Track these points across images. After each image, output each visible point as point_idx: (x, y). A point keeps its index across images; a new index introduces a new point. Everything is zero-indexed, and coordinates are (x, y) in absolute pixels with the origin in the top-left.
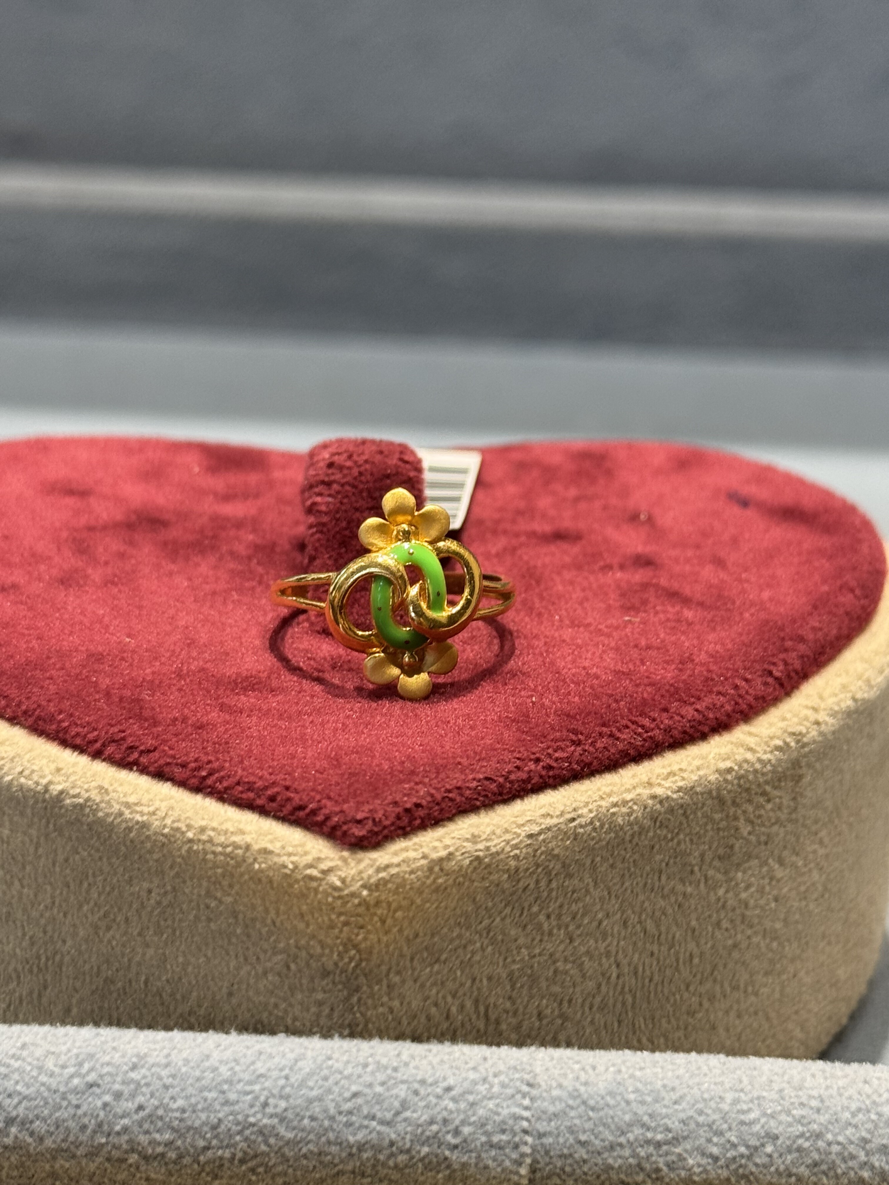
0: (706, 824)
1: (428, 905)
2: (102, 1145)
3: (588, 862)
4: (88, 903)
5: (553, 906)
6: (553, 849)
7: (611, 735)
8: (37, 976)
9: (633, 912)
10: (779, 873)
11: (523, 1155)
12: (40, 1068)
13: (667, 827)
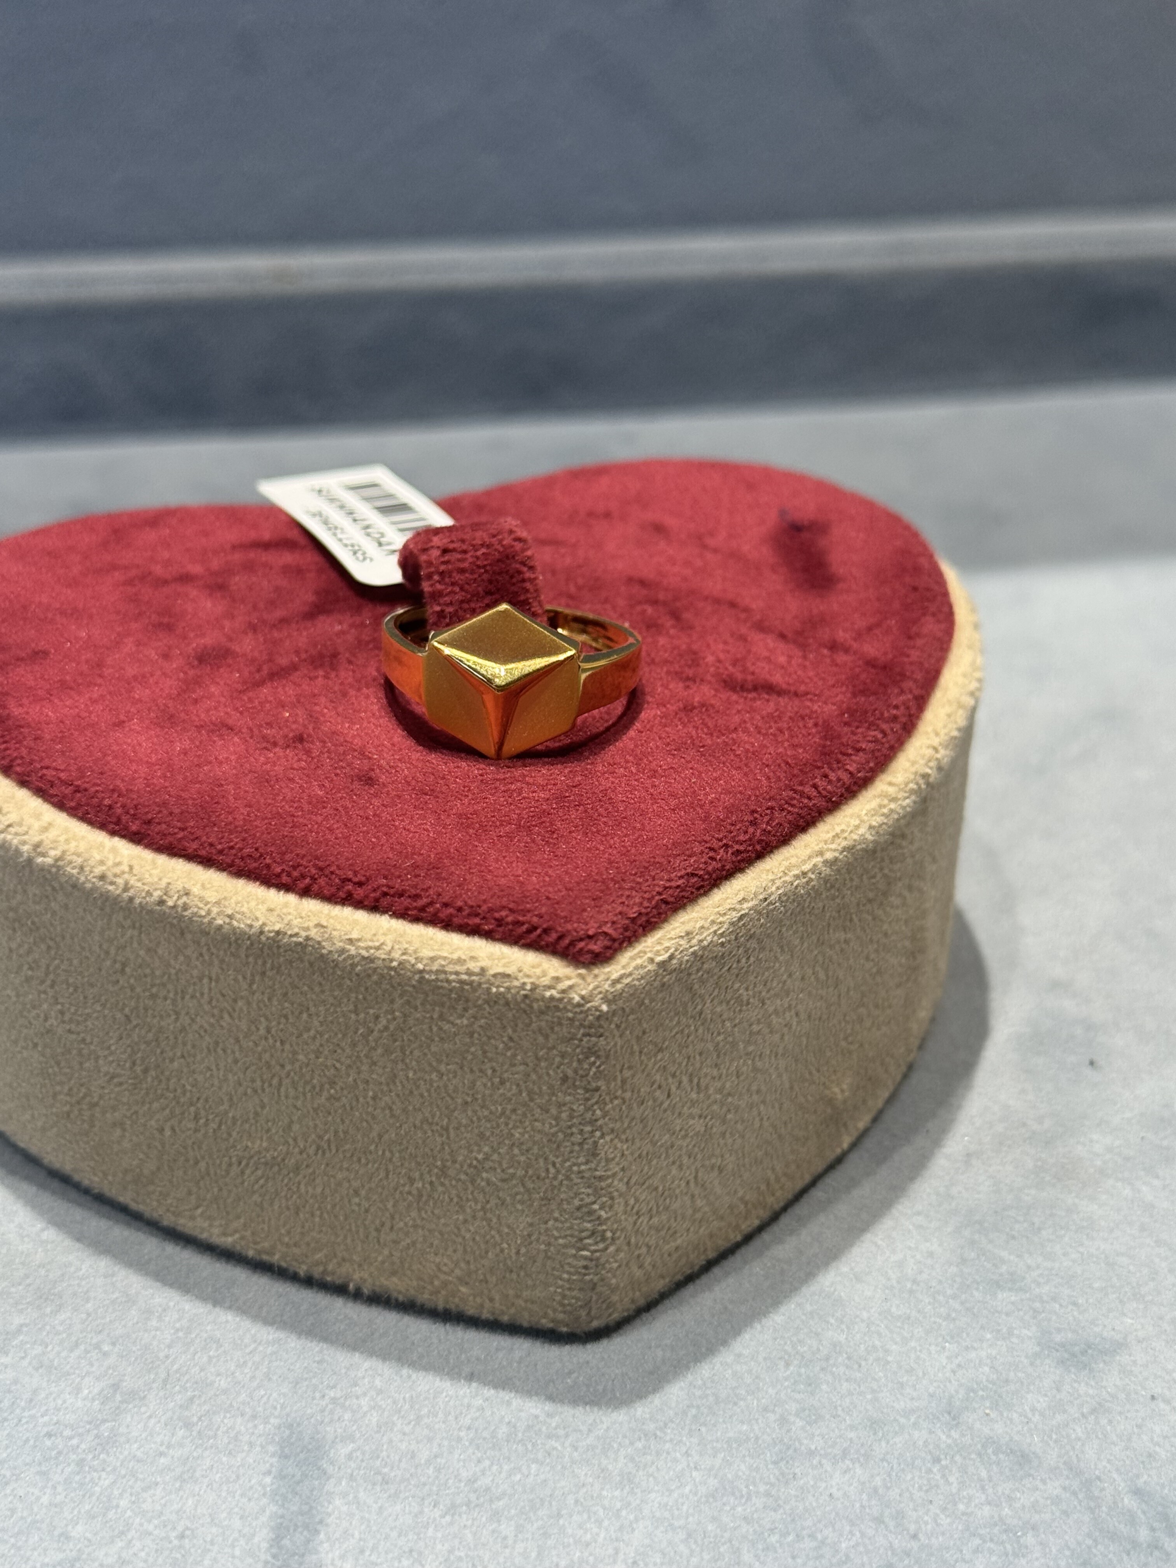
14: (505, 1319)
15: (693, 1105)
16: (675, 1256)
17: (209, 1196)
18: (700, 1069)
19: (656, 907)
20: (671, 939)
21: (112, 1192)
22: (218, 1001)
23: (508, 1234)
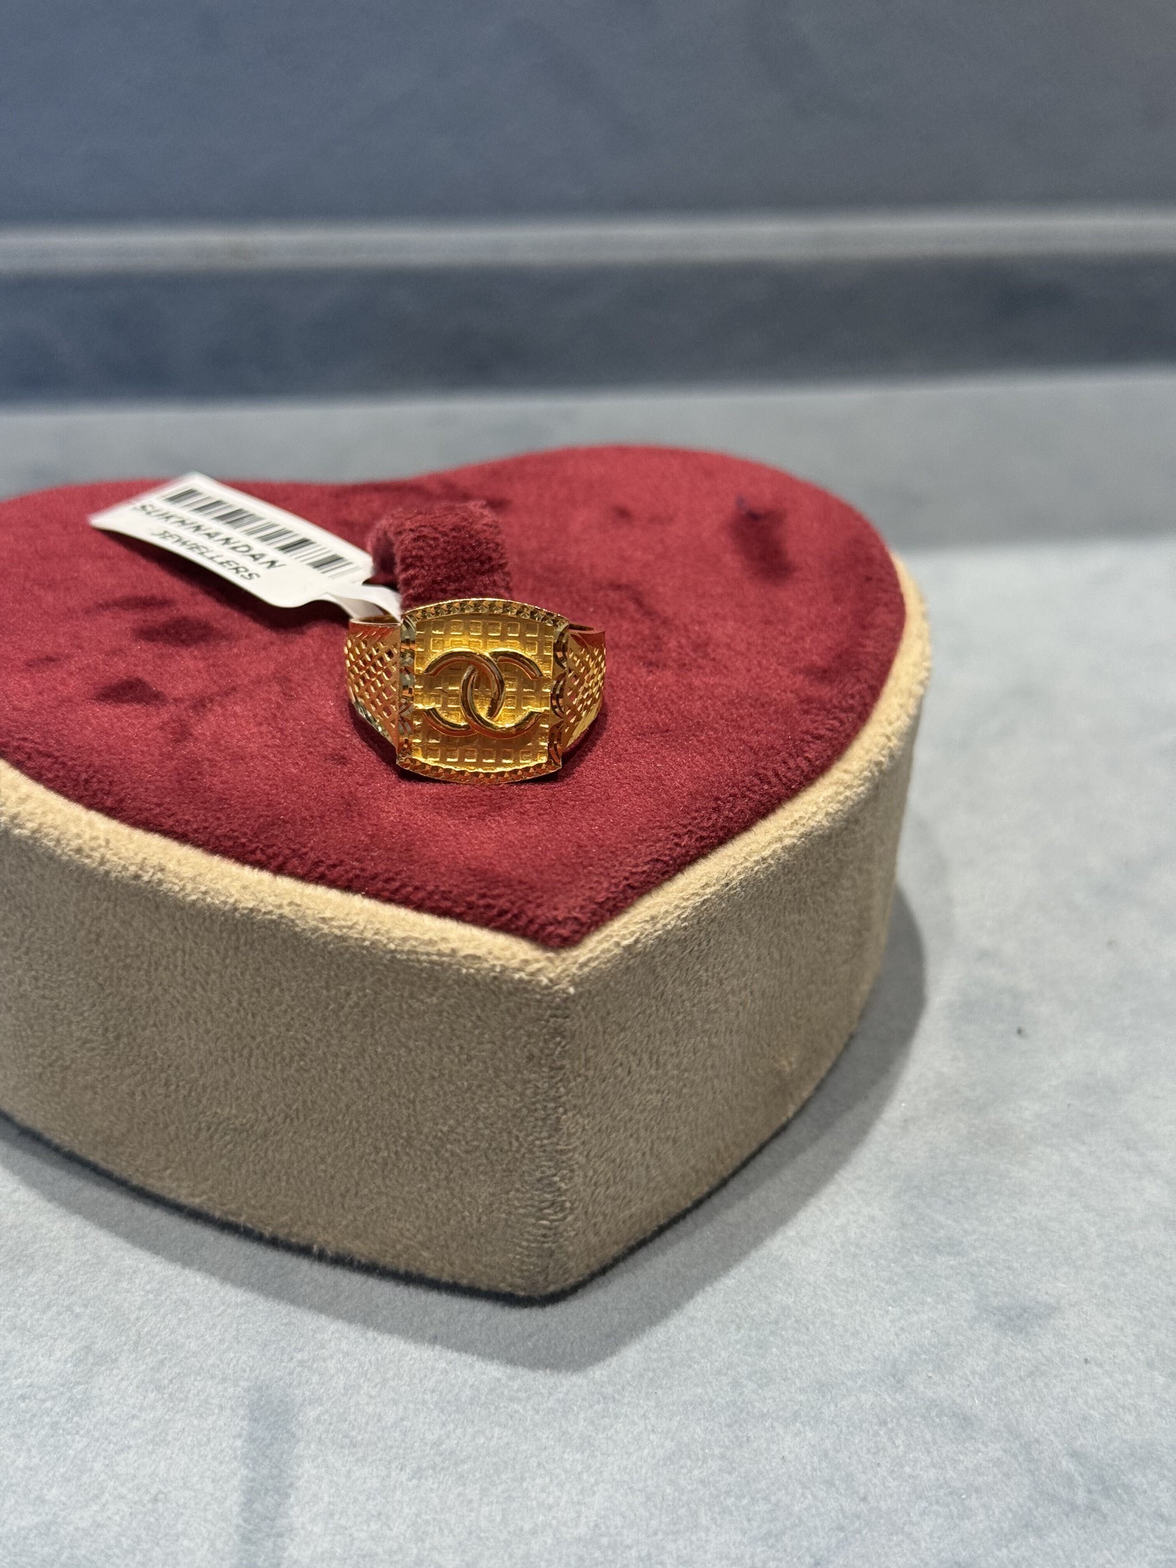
14: (465, 1282)
15: (651, 1082)
16: (628, 1224)
17: (177, 1159)
18: (660, 1047)
19: (623, 892)
20: (637, 923)
21: (82, 1151)
22: (191, 973)
23: (470, 1203)
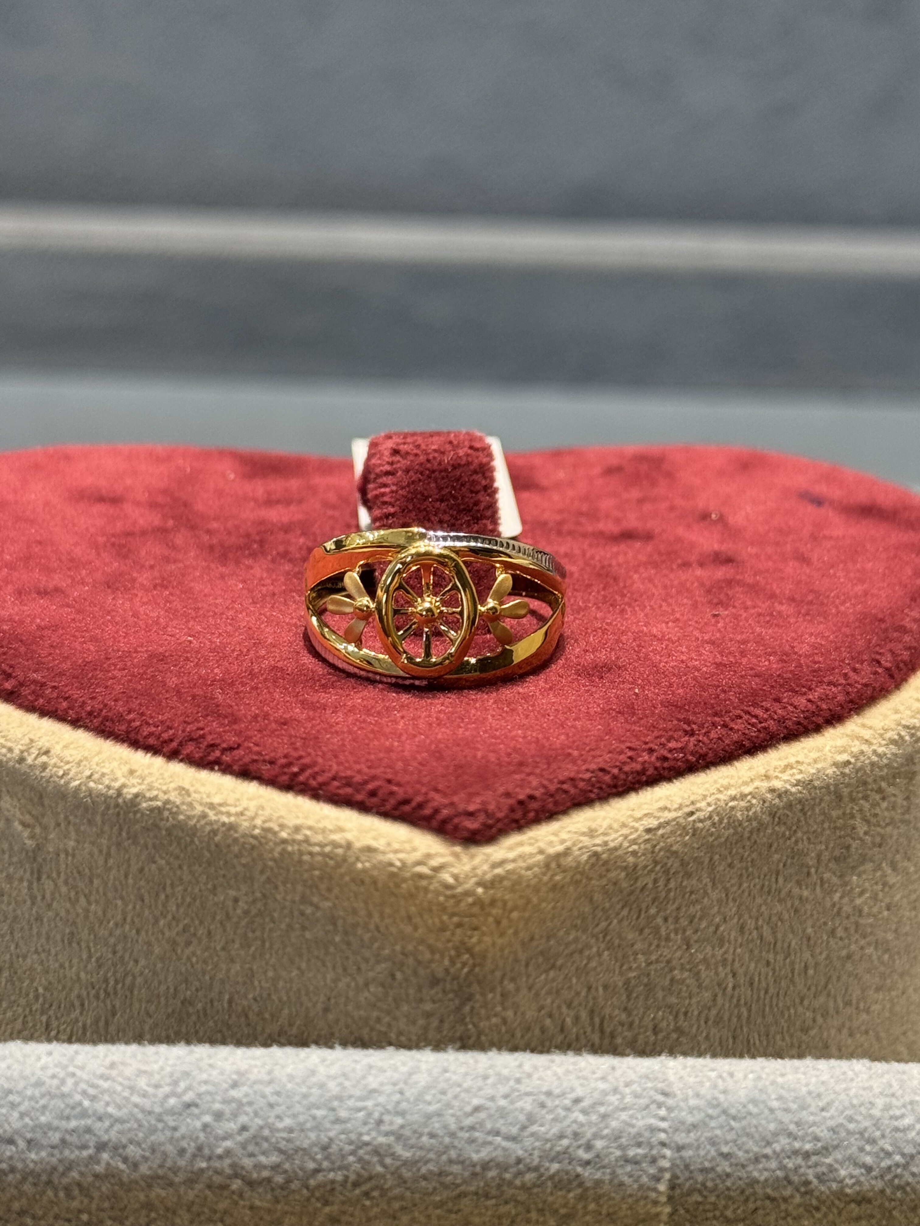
0: (823, 822)
1: (544, 905)
2: (202, 1170)
3: (707, 860)
4: (165, 917)
5: (671, 908)
6: (671, 846)
7: (725, 726)
8: (104, 1002)
9: (751, 917)
10: (892, 879)
11: (662, 1170)
12: (132, 1089)
13: (785, 824)
20: (570, 832)
